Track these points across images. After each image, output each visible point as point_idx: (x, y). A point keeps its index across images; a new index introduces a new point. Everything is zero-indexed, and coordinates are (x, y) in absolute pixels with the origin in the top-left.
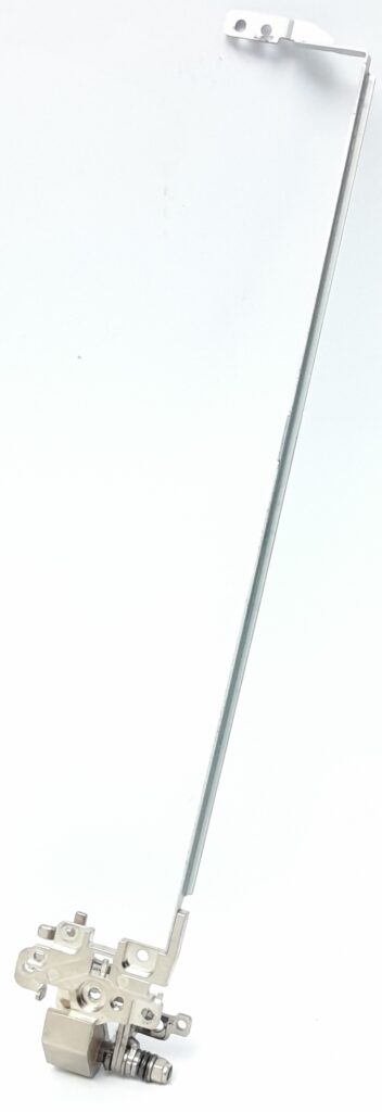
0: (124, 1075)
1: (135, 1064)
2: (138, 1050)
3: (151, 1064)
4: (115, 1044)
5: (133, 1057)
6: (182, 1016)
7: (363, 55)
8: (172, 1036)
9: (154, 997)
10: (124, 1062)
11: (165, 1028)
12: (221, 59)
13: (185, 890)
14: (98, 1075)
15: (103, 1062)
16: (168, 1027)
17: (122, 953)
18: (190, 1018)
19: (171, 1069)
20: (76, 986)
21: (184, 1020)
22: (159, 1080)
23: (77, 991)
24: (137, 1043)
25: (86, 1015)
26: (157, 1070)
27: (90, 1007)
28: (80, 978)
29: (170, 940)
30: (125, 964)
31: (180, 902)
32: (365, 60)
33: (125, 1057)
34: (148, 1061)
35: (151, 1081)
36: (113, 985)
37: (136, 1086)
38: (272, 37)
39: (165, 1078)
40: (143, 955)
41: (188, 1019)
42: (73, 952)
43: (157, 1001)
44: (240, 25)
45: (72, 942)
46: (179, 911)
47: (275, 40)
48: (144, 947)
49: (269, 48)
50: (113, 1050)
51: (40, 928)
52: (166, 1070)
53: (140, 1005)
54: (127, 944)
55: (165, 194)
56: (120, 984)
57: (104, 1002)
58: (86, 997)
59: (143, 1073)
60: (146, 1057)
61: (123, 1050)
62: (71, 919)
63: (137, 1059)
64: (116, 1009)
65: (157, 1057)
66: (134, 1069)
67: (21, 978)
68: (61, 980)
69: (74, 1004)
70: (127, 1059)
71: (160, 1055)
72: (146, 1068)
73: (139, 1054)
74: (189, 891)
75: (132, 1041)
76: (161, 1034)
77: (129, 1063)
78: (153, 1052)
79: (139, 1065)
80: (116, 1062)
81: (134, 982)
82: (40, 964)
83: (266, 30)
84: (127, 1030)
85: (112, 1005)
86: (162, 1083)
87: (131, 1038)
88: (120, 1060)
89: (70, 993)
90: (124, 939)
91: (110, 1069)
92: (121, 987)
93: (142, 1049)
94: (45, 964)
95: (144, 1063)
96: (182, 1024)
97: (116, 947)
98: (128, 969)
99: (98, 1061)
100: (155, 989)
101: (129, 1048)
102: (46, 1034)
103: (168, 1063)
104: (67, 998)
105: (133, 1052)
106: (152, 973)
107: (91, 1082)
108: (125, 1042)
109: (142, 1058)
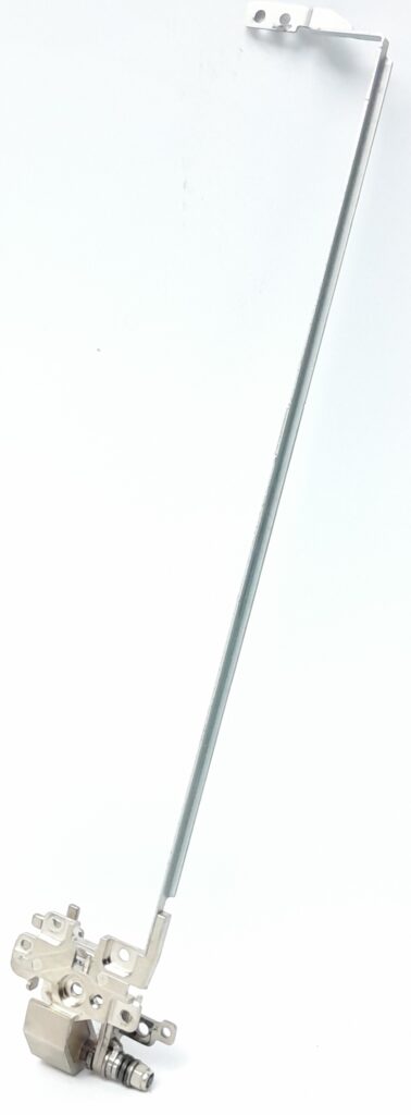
0: (106, 1077)
1: (115, 1067)
2: (121, 1053)
3: (131, 1068)
4: (97, 1044)
5: (114, 1059)
6: (168, 1024)
7: (378, 39)
8: (157, 1043)
9: (132, 1000)
10: (106, 1063)
11: (150, 1033)
12: (241, 50)
13: (168, 890)
14: (81, 1073)
15: (85, 1059)
16: (154, 1033)
17: (103, 950)
18: (175, 1027)
19: (152, 1076)
20: (59, 979)
21: (168, 1027)
22: (137, 1086)
23: (59, 983)
24: (121, 1045)
25: (68, 1009)
26: (138, 1075)
27: (70, 1001)
28: (62, 970)
29: (150, 941)
30: (107, 961)
31: (162, 903)
32: (380, 44)
33: (107, 1058)
34: (129, 1065)
35: (131, 1087)
36: (93, 981)
37: (115, 1089)
38: (290, 26)
39: (144, 1085)
40: (124, 954)
41: (173, 1027)
42: (56, 943)
43: (136, 1004)
44: (260, 15)
45: (56, 933)
46: (160, 912)
47: (293, 29)
48: (125, 946)
49: (289, 38)
50: (95, 1049)
51: (34, 917)
52: (146, 1077)
53: (121, 1006)
54: (109, 940)
55: (185, 187)
56: (100, 980)
57: (84, 999)
58: (69, 991)
59: (123, 1077)
60: (128, 1060)
61: (105, 1050)
62: (63, 912)
63: (118, 1062)
64: (95, 1006)
65: (138, 1063)
66: (114, 1071)
67: (16, 965)
68: (44, 971)
69: (56, 997)
70: (108, 1061)
71: (143, 1061)
72: (125, 1071)
73: (121, 1057)
74: (173, 892)
75: (115, 1043)
76: (146, 1040)
77: (110, 1064)
78: (136, 1057)
79: (120, 1068)
80: (97, 1063)
81: (113, 980)
82: (26, 952)
83: (285, 18)
84: (110, 1030)
85: (92, 1002)
86: (141, 1090)
87: (115, 1039)
88: (101, 1060)
89: (53, 985)
90: (105, 937)
91: (91, 1068)
92: (100, 985)
93: (126, 1052)
94: (30, 953)
95: (124, 1066)
96: (167, 1032)
97: (97, 942)
98: (108, 967)
99: (80, 1058)
100: (134, 991)
101: (110, 1049)
102: (27, 1023)
103: (149, 1070)
104: (51, 990)
105: (115, 1053)
106: (130, 974)
107: (73, 1079)
108: (107, 1043)
109: (123, 1061)
